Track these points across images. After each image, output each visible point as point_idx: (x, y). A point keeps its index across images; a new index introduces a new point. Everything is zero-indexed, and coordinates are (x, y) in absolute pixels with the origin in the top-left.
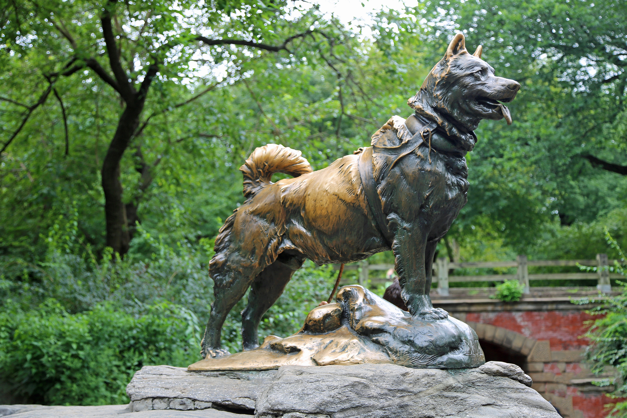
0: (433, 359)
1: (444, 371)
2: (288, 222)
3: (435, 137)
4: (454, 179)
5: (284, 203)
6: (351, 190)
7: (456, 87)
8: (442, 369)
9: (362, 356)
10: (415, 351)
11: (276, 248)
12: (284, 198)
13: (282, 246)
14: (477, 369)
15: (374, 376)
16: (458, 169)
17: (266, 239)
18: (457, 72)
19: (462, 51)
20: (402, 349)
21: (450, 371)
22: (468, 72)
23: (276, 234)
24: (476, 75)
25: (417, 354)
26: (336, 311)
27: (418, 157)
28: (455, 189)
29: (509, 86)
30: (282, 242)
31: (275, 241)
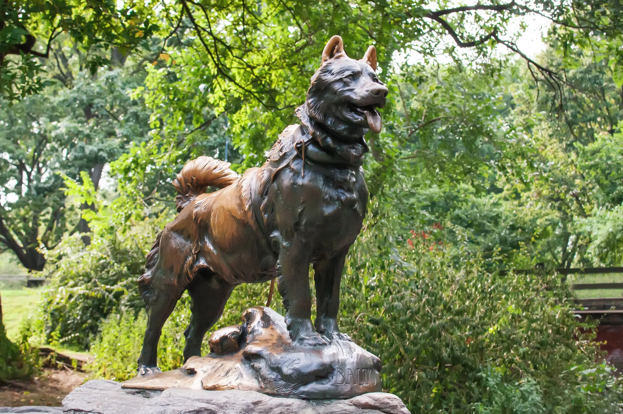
0: (295, 388)
1: (304, 401)
2: (201, 239)
3: (311, 148)
4: (333, 193)
5: (196, 219)
6: (241, 205)
7: (327, 95)
8: (303, 399)
9: (238, 381)
10: (281, 379)
11: (191, 267)
12: (196, 214)
13: (197, 264)
14: (347, 401)
15: (226, 402)
16: (339, 182)
17: (182, 256)
18: (329, 78)
19: (339, 54)
20: (270, 376)
21: (311, 402)
22: (338, 77)
23: (191, 251)
24: (345, 80)
25: (282, 383)
26: (233, 334)
27: (292, 170)
28: (334, 204)
29: (372, 91)
30: (196, 260)
31: (190, 258)
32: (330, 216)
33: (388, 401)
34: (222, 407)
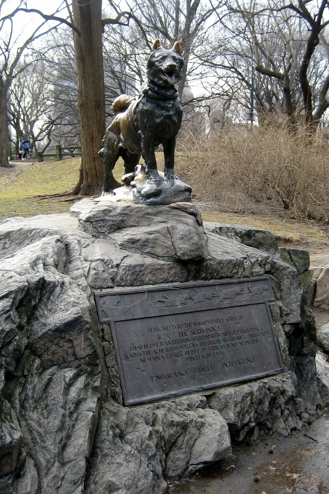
0: (145, 200)
1: (148, 206)
2: (119, 134)
3: (150, 92)
4: (160, 112)
7: (154, 68)
10: (140, 196)
11: (117, 146)
13: (119, 145)
14: (166, 206)
17: (113, 141)
19: (159, 48)
20: (137, 195)
21: (151, 206)
22: (157, 59)
23: (116, 139)
24: (160, 60)
25: (141, 198)
26: (130, 176)
27: (142, 103)
28: (161, 118)
29: (168, 66)
30: (118, 143)
31: (116, 143)
32: (159, 123)
33: (183, 205)
34: (114, 209)
